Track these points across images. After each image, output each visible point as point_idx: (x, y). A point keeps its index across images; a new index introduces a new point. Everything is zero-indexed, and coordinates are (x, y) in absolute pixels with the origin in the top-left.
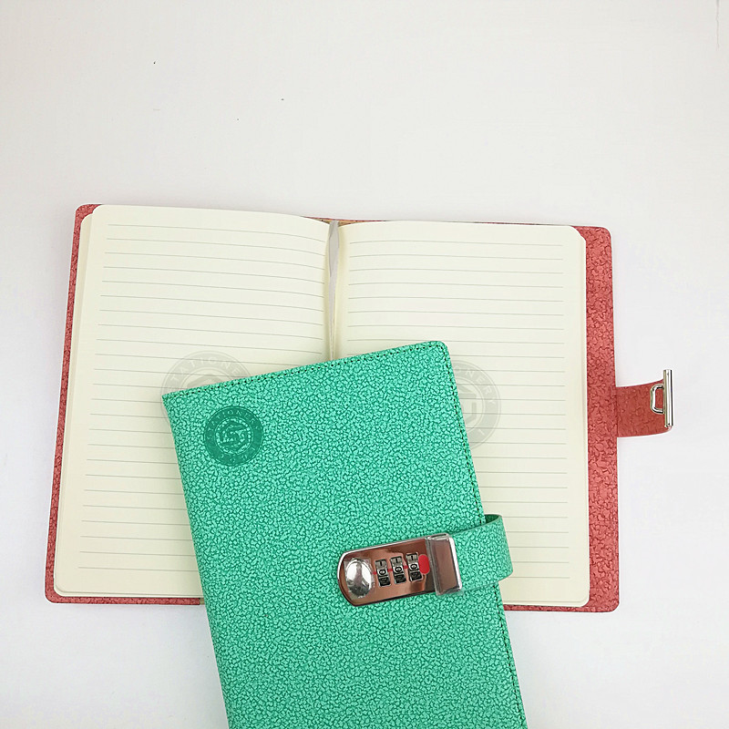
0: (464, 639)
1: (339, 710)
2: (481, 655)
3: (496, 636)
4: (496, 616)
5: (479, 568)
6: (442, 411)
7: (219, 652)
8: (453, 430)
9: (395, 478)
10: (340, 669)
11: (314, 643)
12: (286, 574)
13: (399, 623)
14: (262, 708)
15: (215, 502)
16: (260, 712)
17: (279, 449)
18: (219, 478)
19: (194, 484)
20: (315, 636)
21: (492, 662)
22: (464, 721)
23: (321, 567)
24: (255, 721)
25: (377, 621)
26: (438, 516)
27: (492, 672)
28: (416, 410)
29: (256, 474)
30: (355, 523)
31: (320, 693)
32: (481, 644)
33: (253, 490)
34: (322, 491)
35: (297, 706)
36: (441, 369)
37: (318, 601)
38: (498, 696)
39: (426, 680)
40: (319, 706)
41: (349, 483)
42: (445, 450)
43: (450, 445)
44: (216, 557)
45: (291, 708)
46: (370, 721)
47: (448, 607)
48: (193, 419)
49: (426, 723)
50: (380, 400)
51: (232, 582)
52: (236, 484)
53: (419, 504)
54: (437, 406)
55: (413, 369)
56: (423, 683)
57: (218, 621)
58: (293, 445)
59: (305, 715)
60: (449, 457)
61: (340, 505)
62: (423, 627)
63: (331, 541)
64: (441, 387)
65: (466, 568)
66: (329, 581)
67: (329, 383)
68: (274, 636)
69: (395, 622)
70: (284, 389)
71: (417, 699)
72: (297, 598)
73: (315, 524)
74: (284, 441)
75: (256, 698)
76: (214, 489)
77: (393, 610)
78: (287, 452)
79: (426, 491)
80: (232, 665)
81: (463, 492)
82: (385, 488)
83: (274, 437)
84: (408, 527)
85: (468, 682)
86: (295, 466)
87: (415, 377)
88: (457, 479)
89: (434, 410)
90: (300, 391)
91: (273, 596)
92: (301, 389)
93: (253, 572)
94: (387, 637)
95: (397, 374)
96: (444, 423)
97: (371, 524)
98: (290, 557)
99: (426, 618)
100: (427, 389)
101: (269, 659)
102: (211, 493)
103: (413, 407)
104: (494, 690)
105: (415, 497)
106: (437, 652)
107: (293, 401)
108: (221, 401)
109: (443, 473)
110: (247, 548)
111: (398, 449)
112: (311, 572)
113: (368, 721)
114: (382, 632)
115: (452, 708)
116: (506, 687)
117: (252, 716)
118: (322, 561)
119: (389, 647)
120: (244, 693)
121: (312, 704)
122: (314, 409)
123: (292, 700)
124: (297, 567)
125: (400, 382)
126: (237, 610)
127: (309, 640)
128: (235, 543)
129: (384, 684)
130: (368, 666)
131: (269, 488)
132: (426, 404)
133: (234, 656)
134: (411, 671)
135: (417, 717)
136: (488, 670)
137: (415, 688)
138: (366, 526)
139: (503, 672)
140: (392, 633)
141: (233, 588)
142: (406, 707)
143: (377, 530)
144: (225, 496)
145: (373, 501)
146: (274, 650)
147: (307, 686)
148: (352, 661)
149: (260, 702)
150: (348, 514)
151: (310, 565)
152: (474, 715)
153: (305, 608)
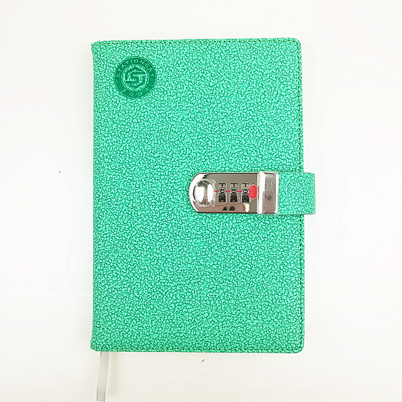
0: (271, 253)
1: (172, 285)
2: (282, 267)
3: (295, 256)
4: (298, 242)
5: (293, 200)
6: (288, 88)
7: (96, 228)
8: (293, 103)
9: (244, 129)
10: (178, 256)
11: (163, 234)
12: (154, 181)
13: (227, 232)
14: (118, 273)
15: (113, 122)
16: (115, 275)
17: (165, 93)
18: (119, 105)
19: (101, 106)
20: (165, 229)
21: (288, 274)
22: (260, 312)
23: (179, 180)
24: (111, 281)
25: (211, 227)
26: (270, 161)
27: (287, 281)
28: (270, 83)
29: (145, 107)
30: (210, 154)
31: (161, 270)
32: (283, 259)
33: (141, 118)
34: (190, 128)
35: (143, 276)
36: (293, 58)
37: (172, 204)
38: (288, 298)
39: (238, 276)
40: (158, 279)
41: (210, 126)
42: (284, 116)
43: (289, 113)
44: (106, 160)
45: (138, 277)
46: (192, 297)
47: (264, 227)
48: (109, 61)
49: (232, 307)
50: (245, 71)
51: (114, 180)
52: (130, 111)
53: (258, 150)
54: (285, 83)
55: (273, 53)
56: (235, 278)
57: (99, 206)
58: (176, 92)
59: (147, 284)
60: (287, 121)
61: (201, 140)
62: (243, 238)
63: (189, 164)
64: (291, 71)
65: (283, 198)
66: (183, 192)
67: (210, 52)
68: (136, 223)
69: (224, 230)
70: (177, 51)
71: (229, 289)
72: (158, 199)
73: (181, 150)
74: (170, 87)
75: (115, 265)
76: (114, 112)
77: (224, 221)
78: (171, 96)
79: (265, 142)
80: (103, 239)
81: (292, 148)
82: (236, 134)
83: (164, 83)
84: (247, 165)
85: (268, 284)
86: (175, 107)
87: (273, 59)
88: (289, 138)
89: (282, 86)
90: (188, 55)
91: (141, 195)
92: (189, 53)
93: (130, 175)
94: (216, 240)
95: (261, 55)
96: (288, 96)
97: (220, 158)
98: (159, 170)
99: (247, 232)
100: (280, 70)
101: (130, 239)
102: (112, 114)
103: (267, 81)
104: (286, 294)
105: (256, 144)
106: (250, 258)
107: (182, 61)
108: (131, 52)
109: (280, 131)
110: (130, 158)
111: (251, 108)
112: (171, 183)
113: (190, 297)
114: (213, 235)
115: (253, 300)
116: (295, 294)
117: (110, 277)
118: (181, 176)
119: (216, 248)
120: (107, 260)
121: (153, 277)
122: (196, 69)
123: (140, 271)
124: (162, 177)
125: (262, 61)
126: (114, 200)
127: (161, 231)
128: (122, 153)
129: (207, 273)
130: (198, 258)
131: (153, 119)
132: (278, 80)
133: (106, 233)
134: (229, 268)
135: (227, 301)
136: (284, 279)
137: (229, 281)
138: (216, 158)
139: (295, 283)
140: (220, 238)
141: (114, 184)
142: (220, 293)
143: (224, 162)
144: (121, 119)
145: (225, 141)
146: (134, 234)
147: (152, 263)
148: (188, 252)
149: (117, 268)
150: (205, 147)
151: (172, 178)
152: (268, 309)
153: (162, 208)
